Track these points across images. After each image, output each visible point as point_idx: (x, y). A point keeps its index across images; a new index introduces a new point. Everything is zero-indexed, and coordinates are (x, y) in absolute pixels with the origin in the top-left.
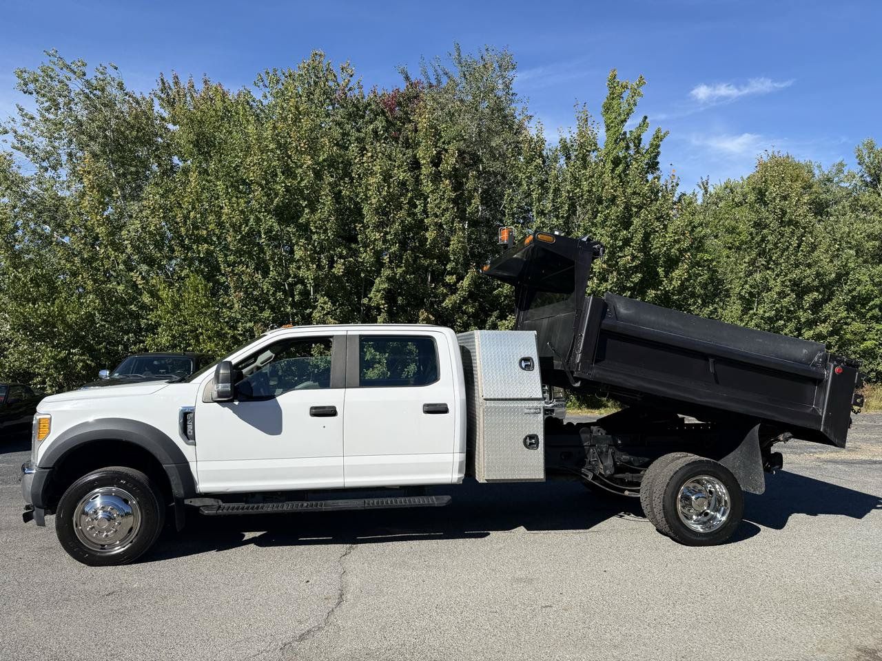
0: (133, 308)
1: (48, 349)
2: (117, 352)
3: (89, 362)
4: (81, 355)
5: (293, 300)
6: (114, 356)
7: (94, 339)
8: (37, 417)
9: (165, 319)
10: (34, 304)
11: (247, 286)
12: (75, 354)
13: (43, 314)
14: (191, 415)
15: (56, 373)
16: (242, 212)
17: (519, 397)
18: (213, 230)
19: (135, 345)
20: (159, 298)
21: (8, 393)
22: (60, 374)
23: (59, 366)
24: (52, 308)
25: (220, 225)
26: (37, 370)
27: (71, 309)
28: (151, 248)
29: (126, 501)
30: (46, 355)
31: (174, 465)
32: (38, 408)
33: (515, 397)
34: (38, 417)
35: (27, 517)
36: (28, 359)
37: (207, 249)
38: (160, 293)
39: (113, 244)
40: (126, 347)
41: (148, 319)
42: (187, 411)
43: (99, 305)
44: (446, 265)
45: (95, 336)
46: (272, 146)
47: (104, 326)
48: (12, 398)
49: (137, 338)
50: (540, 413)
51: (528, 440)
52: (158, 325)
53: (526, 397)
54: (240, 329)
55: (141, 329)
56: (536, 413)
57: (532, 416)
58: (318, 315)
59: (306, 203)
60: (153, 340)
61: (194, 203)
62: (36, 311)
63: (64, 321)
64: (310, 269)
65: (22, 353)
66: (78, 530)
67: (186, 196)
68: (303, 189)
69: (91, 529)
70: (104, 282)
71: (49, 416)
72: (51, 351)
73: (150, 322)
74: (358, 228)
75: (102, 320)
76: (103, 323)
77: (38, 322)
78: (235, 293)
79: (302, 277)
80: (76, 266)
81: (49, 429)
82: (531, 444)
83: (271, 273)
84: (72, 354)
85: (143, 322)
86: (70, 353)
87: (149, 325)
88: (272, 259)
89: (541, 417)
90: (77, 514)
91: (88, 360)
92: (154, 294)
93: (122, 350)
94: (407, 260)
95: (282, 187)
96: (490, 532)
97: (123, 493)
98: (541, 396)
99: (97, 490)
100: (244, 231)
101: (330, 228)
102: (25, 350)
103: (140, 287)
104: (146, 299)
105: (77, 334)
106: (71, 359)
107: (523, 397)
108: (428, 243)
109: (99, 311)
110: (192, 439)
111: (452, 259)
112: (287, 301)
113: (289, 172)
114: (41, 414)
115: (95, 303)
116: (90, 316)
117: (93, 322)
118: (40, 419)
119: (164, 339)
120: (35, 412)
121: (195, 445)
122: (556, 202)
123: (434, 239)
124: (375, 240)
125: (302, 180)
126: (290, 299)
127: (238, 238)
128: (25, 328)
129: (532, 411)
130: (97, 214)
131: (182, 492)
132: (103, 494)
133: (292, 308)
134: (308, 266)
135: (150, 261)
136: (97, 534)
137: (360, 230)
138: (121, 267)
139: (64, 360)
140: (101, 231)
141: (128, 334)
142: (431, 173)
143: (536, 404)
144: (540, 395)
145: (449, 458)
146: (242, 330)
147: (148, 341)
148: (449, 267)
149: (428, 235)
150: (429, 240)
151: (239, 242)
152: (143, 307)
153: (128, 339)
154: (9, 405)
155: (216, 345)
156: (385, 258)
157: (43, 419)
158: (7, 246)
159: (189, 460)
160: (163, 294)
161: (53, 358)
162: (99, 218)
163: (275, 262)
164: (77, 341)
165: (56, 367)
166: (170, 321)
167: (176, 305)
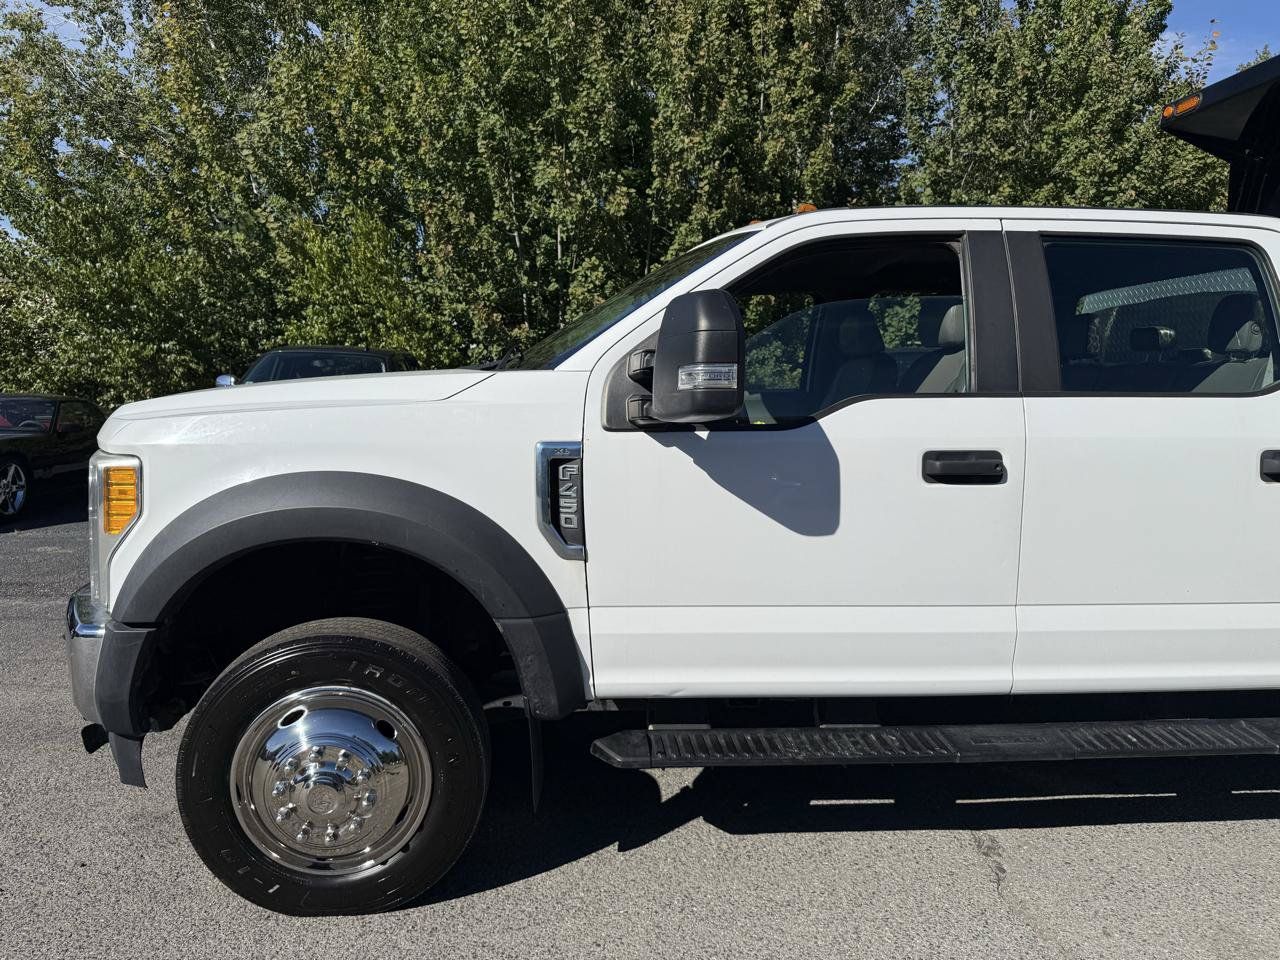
0: (262, 273)
1: (124, 342)
2: (238, 352)
3: (193, 366)
4: (181, 352)
5: (533, 265)
6: (233, 357)
7: (198, 328)
8: (98, 464)
9: (318, 293)
10: (94, 262)
11: (457, 234)
12: (169, 352)
13: (112, 279)
14: (573, 467)
15: (139, 382)
16: (442, 100)
18: (393, 135)
19: (268, 339)
20: (306, 254)
21: (56, 414)
22: (146, 386)
23: (144, 371)
24: (124, 270)
25: (405, 125)
26: (107, 378)
27: (158, 270)
28: (289, 165)
29: (385, 730)
30: (123, 352)
31: (530, 620)
32: (101, 437)
34: (102, 465)
35: (93, 738)
36: (92, 360)
37: (384, 170)
38: (308, 245)
39: (219, 156)
40: (253, 343)
41: (286, 293)
42: (559, 455)
43: (204, 266)
45: (199, 323)
47: (214, 305)
48: (62, 424)
49: (269, 326)
52: (305, 303)
54: (446, 312)
55: (276, 312)
58: (580, 291)
59: (557, 80)
60: (299, 328)
61: (358, 85)
62: (99, 273)
63: (147, 291)
64: (571, 203)
65: (80, 347)
66: (245, 809)
67: (345, 72)
68: (553, 54)
69: (287, 815)
70: (209, 229)
71: (134, 462)
72: (130, 345)
73: (291, 299)
75: (209, 295)
76: (212, 300)
77: (102, 293)
78: (438, 245)
79: (554, 218)
80: (160, 197)
81: (139, 501)
83: (495, 212)
84: (164, 351)
85: (280, 299)
86: (160, 350)
87: (289, 305)
90: (240, 764)
91: (192, 362)
92: (296, 247)
93: (246, 347)
95: (517, 48)
97: (375, 704)
99: (295, 696)
100: (446, 135)
101: (605, 126)
102: (85, 343)
103: (273, 234)
104: (284, 256)
105: (169, 315)
106: (163, 360)
108: (767, 162)
109: (205, 276)
110: (576, 542)
111: (810, 193)
112: (521, 266)
113: (527, 22)
114: (109, 455)
115: (198, 263)
116: (190, 288)
117: (196, 299)
118: (107, 470)
119: (317, 329)
120: (95, 447)
121: (586, 561)
122: (1004, 88)
126: (527, 263)
127: (438, 146)
128: (82, 306)
130: (190, 102)
131: (553, 701)
132: (315, 707)
133: (530, 280)
134: (567, 197)
135: (288, 190)
136: (305, 832)
137: (657, 129)
138: (238, 199)
139: (152, 362)
140: (198, 133)
141: (255, 319)
142: (777, 28)
146: (450, 316)
147: (291, 330)
149: (767, 146)
150: (771, 156)
151: (441, 154)
152: (278, 272)
153: (255, 329)
154: (61, 435)
155: (408, 340)
157: (119, 469)
158: (41, 161)
159: (566, 604)
160: (313, 248)
161: (133, 355)
162: (194, 108)
163: (505, 190)
164: (170, 328)
165: (138, 374)
166: (327, 297)
167: (336, 269)
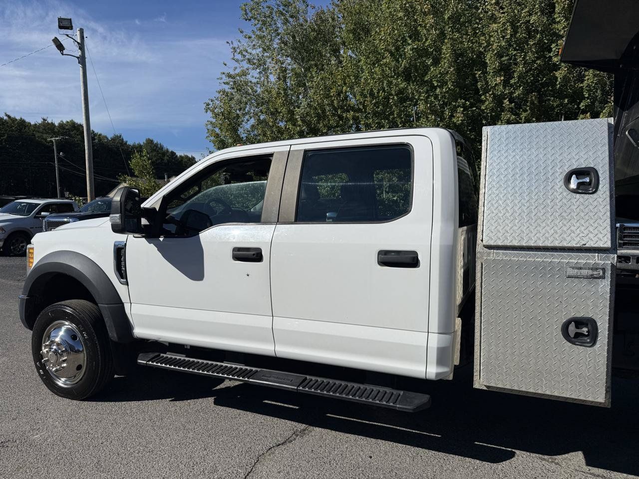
14: (123, 251)
17: (557, 244)
28: (314, 120)
33: (548, 244)
44: (579, 103)
46: (401, 14)
50: (603, 277)
51: (572, 329)
53: (573, 244)
56: (592, 277)
57: (585, 282)
59: (431, 61)
61: (345, 79)
67: (339, 74)
68: (427, 49)
74: (477, 76)
82: (578, 335)
88: (399, 116)
89: (605, 286)
94: (532, 103)
96: (517, 452)
98: (608, 244)
100: (381, 96)
101: (450, 80)
107: (565, 244)
108: (558, 83)
111: (587, 96)
113: (415, 36)
123: (564, 77)
124: (496, 85)
125: (427, 40)
127: (373, 102)
129: (585, 272)
137: (479, 77)
142: (564, 7)
143: (595, 259)
144: (605, 241)
145: (419, 339)
148: (582, 105)
149: (557, 74)
150: (559, 79)
151: (375, 105)
156: (505, 101)
